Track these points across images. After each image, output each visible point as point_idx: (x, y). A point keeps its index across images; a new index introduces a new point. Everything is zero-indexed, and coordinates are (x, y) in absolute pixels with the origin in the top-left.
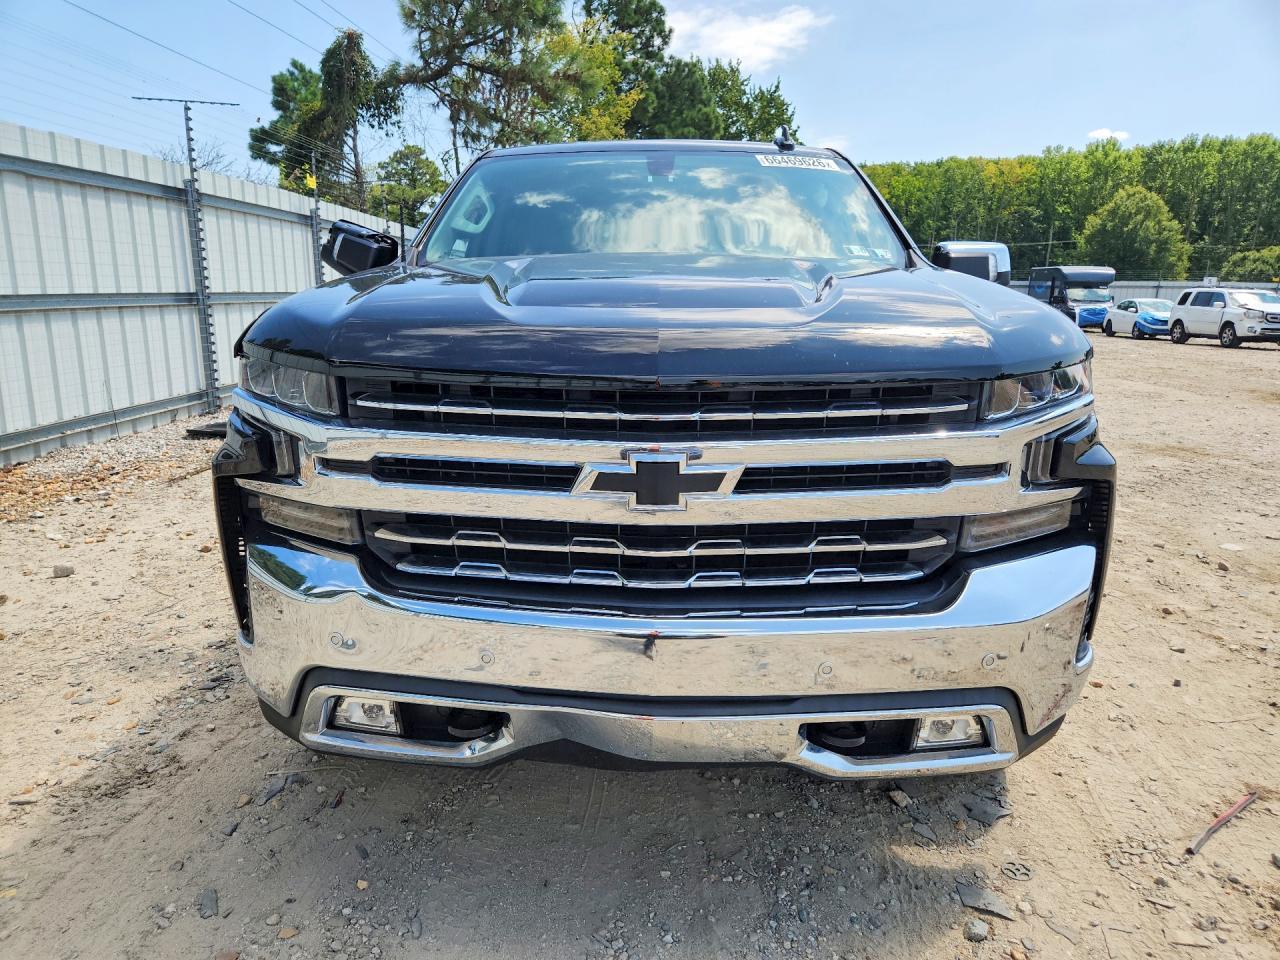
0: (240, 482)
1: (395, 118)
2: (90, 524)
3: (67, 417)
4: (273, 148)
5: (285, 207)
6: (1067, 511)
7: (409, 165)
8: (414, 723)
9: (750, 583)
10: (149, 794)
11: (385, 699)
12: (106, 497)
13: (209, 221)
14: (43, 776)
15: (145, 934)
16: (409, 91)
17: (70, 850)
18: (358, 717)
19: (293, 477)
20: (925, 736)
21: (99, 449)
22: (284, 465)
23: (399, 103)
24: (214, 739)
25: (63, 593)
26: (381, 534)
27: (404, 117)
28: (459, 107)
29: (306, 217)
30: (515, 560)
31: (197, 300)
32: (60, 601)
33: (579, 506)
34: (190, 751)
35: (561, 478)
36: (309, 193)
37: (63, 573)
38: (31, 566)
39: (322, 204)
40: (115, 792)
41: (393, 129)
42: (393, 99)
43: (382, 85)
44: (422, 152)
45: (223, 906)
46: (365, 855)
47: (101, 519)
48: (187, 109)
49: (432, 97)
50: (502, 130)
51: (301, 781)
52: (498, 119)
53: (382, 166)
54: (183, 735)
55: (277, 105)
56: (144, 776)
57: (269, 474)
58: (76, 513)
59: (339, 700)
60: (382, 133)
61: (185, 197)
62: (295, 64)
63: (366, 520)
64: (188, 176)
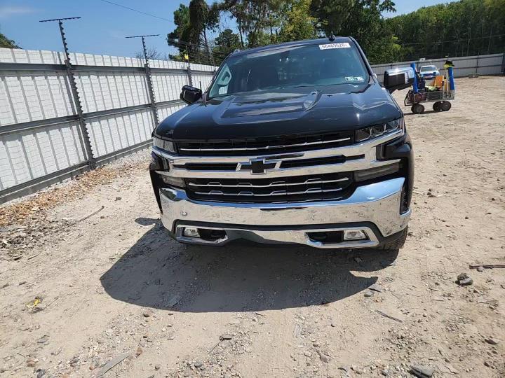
0: (157, 172)
1: (217, 24)
2: (125, 184)
3: (116, 150)
4: (177, 40)
5: (178, 68)
6: (398, 166)
7: (227, 37)
8: (203, 234)
9: (288, 194)
10: (143, 257)
11: (195, 228)
12: (129, 176)
13: (153, 78)
14: (117, 252)
15: (143, 288)
16: (221, 13)
17: (124, 270)
18: (190, 233)
19: (168, 170)
20: (346, 237)
21: (126, 160)
22: (165, 166)
23: (218, 18)
24: (160, 244)
25: (119, 204)
26: (190, 184)
27: (220, 24)
28: (240, 16)
29: (185, 70)
30: (225, 190)
31: (152, 106)
32: (118, 207)
33: (237, 174)
34: (153, 246)
35: (232, 167)
36: (186, 61)
37: (119, 199)
38: (110, 197)
39: (191, 65)
40: (135, 256)
41: (216, 29)
42: (216, 17)
43: (211, 12)
44: (232, 31)
45: (161, 283)
46: (197, 272)
47: (127, 182)
48: (143, 39)
49: (230, 14)
50: (257, 23)
51: (181, 254)
52: (256, 19)
53: (217, 39)
54: (151, 243)
55: (176, 23)
56: (142, 253)
57: (162, 170)
58: (121, 181)
59: (184, 228)
60: (212, 31)
61: (145, 71)
62: (181, 6)
63: (186, 180)
64: (145, 63)
